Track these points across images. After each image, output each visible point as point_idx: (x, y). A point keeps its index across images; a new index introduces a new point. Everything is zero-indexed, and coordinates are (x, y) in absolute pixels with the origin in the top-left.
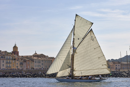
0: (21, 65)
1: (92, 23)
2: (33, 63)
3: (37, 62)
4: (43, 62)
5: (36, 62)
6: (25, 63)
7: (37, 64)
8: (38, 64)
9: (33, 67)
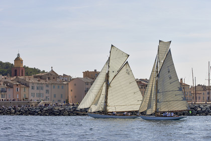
0: (3, 93)
1: (129, 56)
2: (27, 89)
3: (35, 88)
4: (47, 89)
5: (33, 88)
6: (11, 89)
7: (36, 91)
8: (38, 91)
9: (27, 97)
